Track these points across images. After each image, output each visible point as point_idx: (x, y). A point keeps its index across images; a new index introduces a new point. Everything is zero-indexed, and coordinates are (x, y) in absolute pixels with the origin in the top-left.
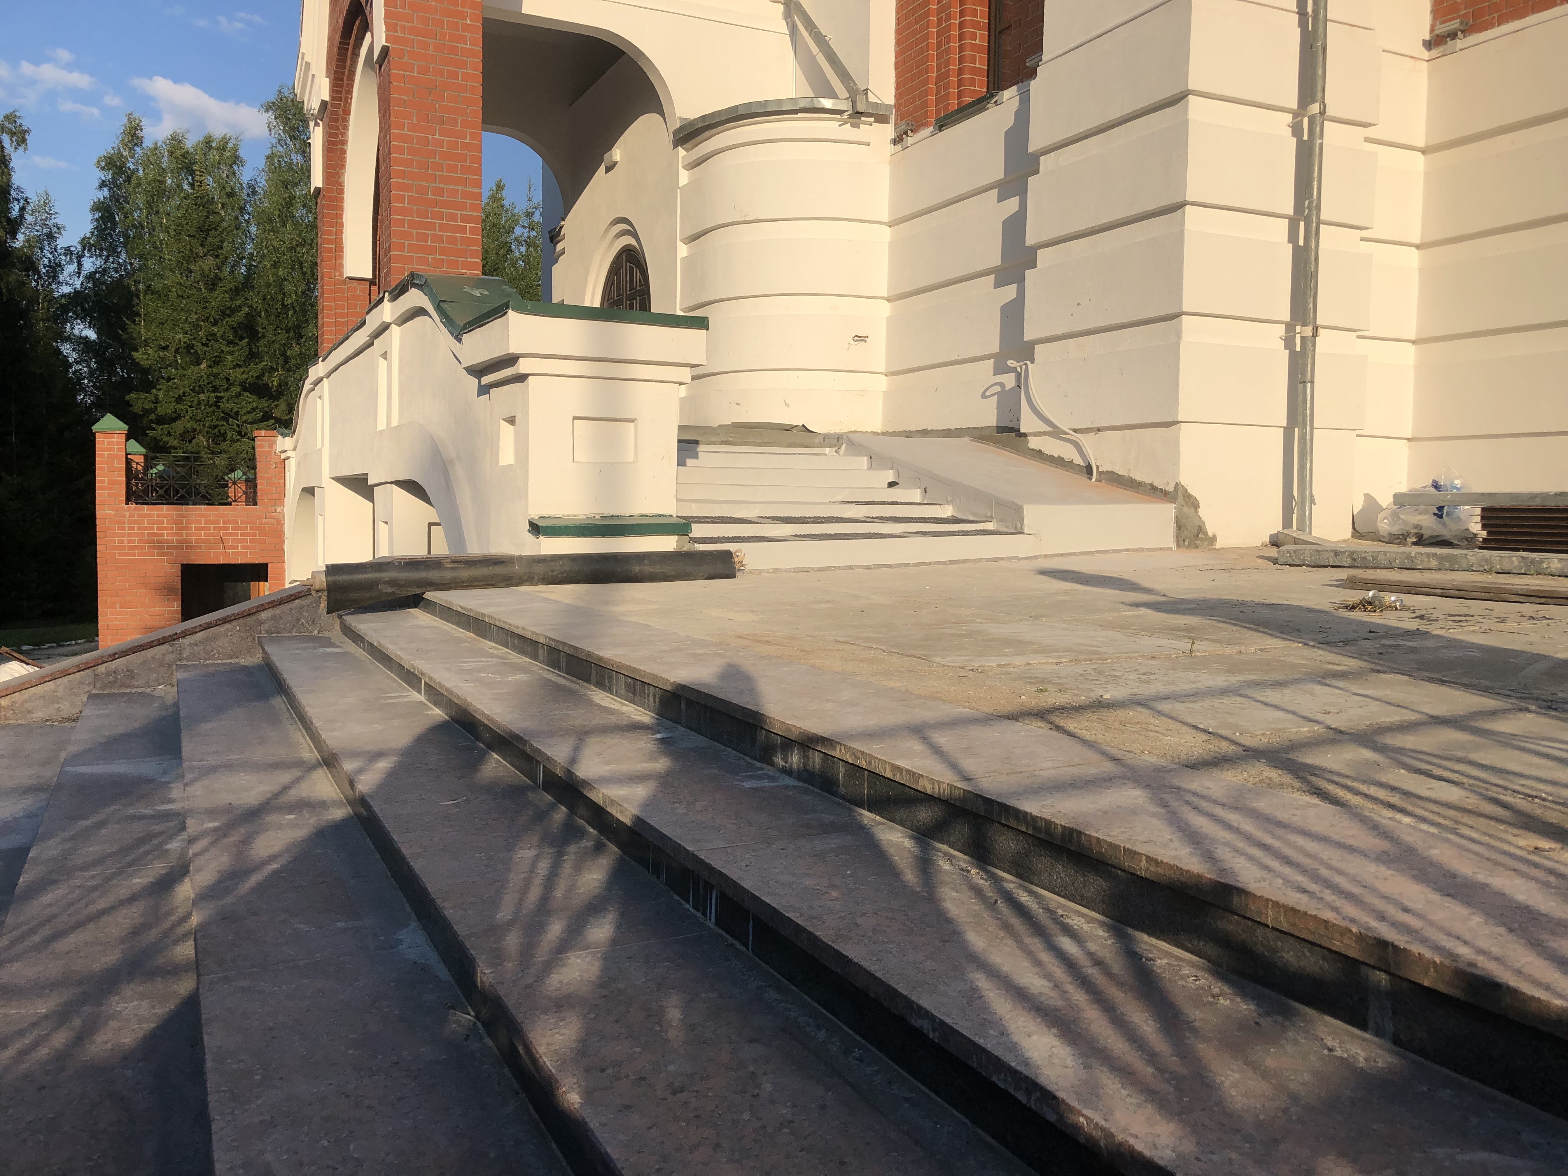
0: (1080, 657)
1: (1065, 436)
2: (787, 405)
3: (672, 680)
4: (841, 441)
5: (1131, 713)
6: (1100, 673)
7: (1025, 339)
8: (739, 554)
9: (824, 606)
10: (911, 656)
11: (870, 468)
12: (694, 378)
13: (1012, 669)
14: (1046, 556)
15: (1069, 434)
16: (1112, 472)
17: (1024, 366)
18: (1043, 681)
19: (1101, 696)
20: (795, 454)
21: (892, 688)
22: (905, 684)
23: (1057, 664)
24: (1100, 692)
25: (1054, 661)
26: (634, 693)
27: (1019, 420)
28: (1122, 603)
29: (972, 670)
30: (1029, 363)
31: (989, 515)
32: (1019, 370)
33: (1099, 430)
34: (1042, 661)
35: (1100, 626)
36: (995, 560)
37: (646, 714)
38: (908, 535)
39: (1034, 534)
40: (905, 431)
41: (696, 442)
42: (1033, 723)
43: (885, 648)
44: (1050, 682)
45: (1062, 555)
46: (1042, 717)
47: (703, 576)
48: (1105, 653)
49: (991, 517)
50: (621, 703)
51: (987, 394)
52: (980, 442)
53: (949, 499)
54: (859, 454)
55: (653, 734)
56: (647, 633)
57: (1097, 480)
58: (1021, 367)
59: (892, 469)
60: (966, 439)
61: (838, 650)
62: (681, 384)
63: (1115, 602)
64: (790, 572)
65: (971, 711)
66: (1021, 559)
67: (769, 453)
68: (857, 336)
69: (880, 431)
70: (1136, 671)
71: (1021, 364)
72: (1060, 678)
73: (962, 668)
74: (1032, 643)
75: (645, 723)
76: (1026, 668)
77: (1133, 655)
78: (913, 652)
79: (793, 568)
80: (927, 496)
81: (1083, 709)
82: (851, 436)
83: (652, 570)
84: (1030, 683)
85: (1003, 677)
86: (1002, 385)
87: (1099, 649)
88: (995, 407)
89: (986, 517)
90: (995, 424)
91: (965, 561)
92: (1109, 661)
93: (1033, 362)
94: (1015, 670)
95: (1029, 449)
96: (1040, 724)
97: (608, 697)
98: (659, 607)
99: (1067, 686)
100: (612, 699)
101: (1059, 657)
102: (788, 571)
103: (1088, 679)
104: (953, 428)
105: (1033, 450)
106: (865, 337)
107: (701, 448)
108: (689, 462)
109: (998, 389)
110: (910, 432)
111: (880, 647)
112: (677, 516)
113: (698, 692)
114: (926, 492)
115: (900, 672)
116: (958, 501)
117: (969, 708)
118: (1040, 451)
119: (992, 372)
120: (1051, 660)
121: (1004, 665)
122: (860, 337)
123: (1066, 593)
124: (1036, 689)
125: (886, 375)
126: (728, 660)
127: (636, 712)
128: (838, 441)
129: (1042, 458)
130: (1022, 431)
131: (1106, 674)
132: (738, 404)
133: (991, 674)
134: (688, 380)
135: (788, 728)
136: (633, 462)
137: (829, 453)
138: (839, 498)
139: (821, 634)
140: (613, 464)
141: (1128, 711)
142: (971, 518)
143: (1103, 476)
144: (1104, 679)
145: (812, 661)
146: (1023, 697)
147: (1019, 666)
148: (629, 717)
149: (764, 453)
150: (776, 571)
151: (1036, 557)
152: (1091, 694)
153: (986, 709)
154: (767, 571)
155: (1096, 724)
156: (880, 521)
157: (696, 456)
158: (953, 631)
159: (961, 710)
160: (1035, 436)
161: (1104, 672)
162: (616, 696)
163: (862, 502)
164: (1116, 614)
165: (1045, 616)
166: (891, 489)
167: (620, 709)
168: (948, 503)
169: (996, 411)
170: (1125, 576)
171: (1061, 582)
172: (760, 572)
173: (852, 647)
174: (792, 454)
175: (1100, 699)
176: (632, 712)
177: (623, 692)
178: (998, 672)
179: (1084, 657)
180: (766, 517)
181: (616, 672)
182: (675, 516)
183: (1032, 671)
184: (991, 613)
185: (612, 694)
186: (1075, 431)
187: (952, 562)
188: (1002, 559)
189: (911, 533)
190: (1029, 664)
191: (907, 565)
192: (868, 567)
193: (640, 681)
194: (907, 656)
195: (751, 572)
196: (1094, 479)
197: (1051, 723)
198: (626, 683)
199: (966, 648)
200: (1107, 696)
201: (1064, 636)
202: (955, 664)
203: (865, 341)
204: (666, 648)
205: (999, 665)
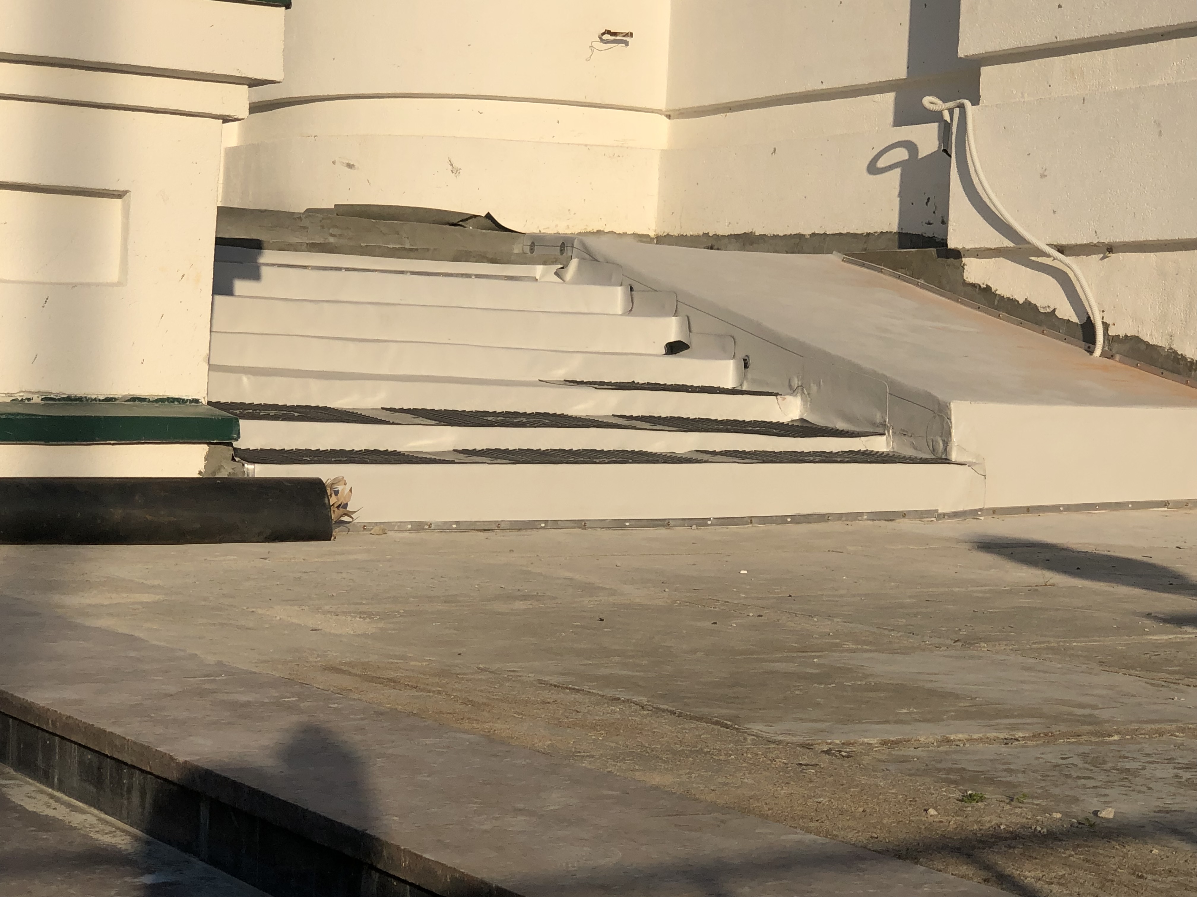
0: (1055, 729)
1: (1040, 260)
2: (455, 171)
3: (181, 759)
4: (568, 252)
5: (1155, 851)
6: (1097, 762)
7: (961, 54)
8: (340, 488)
9: (519, 605)
10: (699, 719)
11: (630, 311)
12: (256, 108)
13: (911, 752)
14: (995, 511)
15: (1049, 256)
16: (1136, 339)
17: (957, 111)
18: (975, 778)
19: (1095, 813)
20: (468, 276)
21: (656, 788)
22: (685, 778)
23: (1006, 742)
24: (1092, 803)
25: (1002, 736)
26: (99, 783)
27: (944, 222)
28: (1149, 615)
29: (828, 752)
30: (967, 103)
31: (878, 419)
32: (947, 116)
33: (1110, 249)
34: (976, 736)
35: (1101, 663)
36: (890, 516)
37: (123, 831)
38: (706, 457)
39: (971, 465)
40: (706, 235)
41: (257, 245)
42: (950, 868)
43: (644, 700)
44: (991, 781)
45: (1028, 510)
46: (969, 856)
47: (259, 534)
48: (1108, 721)
49: (884, 425)
50: (69, 805)
51: (881, 163)
52: (863, 265)
53: (796, 382)
54: (606, 281)
55: (136, 875)
56: (132, 654)
57: (1103, 354)
58: (951, 111)
59: (676, 314)
60: (834, 259)
61: (544, 702)
62: (226, 119)
63: (1134, 613)
64: (451, 530)
65: (820, 839)
66: (944, 516)
67: (413, 273)
68: (608, 32)
69: (652, 234)
70: (1170, 760)
71: (950, 104)
72: (1010, 771)
73: (807, 746)
74: (957, 697)
75: (120, 851)
76: (941, 749)
77: (1167, 727)
78: (705, 710)
79: (457, 523)
80: (749, 376)
81: (1056, 839)
82: (591, 242)
83: (149, 518)
84: (951, 782)
85: (892, 767)
86: (911, 146)
87: (1096, 712)
88: (897, 191)
89: (874, 424)
90: (895, 229)
91: (823, 518)
92: (1116, 738)
93: (976, 101)
94: (919, 752)
95: (965, 283)
96: (964, 869)
97: (42, 792)
98: (161, 597)
99: (1026, 791)
100: (52, 797)
101: (1014, 727)
102: (445, 528)
103: (1068, 776)
104: (807, 232)
105: (973, 285)
106: (626, 35)
107: (267, 257)
108: (241, 286)
109: (902, 154)
110: (717, 237)
111: (635, 699)
112: (209, 403)
113: (236, 786)
114: (746, 366)
115: (674, 753)
116: (814, 388)
117: (818, 833)
118: (988, 288)
119: (890, 118)
120: (992, 735)
121: (897, 743)
122: (615, 34)
123: (1033, 591)
124: (958, 795)
125: (669, 117)
126: (305, 718)
127: (101, 827)
128: (562, 251)
129: (991, 305)
130: (952, 244)
131: (1108, 766)
132: (350, 166)
133: (866, 760)
134: (243, 112)
135: (429, 868)
136: (119, 284)
137: (542, 276)
138: (560, 374)
139: (511, 666)
140: (74, 285)
141: (1150, 847)
142: (841, 425)
143: (1116, 346)
144: (1102, 777)
145: (487, 726)
146: (932, 812)
147: (927, 745)
148: (86, 836)
149: (402, 272)
150: (419, 527)
151: (974, 514)
152: (1075, 808)
153: (851, 836)
154: (400, 527)
155: (1081, 873)
156: (647, 425)
157: (254, 275)
158: (792, 667)
159: (799, 836)
160: (977, 256)
161: (1105, 762)
162: (59, 789)
163: (610, 384)
164: (1135, 639)
165: (986, 640)
166: (672, 359)
167: (67, 819)
168: (793, 391)
169: (897, 201)
170: (1158, 559)
171: (1025, 568)
172: (385, 528)
173: (573, 696)
174: (462, 275)
175: (1093, 819)
176: (92, 826)
177: (75, 782)
178: (883, 757)
179: (1064, 728)
180: (402, 410)
181: (63, 738)
182: (204, 402)
183: (955, 756)
184: (876, 630)
185: (52, 786)
186: (1061, 249)
187: (797, 519)
188: (904, 515)
189: (714, 453)
190: (948, 741)
191: (702, 522)
192: (619, 524)
193: (112, 758)
194: (692, 718)
195: (364, 528)
196: (1098, 352)
197: (987, 867)
198: (81, 763)
199: (819, 704)
200: (1108, 813)
201: (1022, 682)
202: (794, 739)
203: (626, 43)
204: (172, 689)
205: (884, 743)
